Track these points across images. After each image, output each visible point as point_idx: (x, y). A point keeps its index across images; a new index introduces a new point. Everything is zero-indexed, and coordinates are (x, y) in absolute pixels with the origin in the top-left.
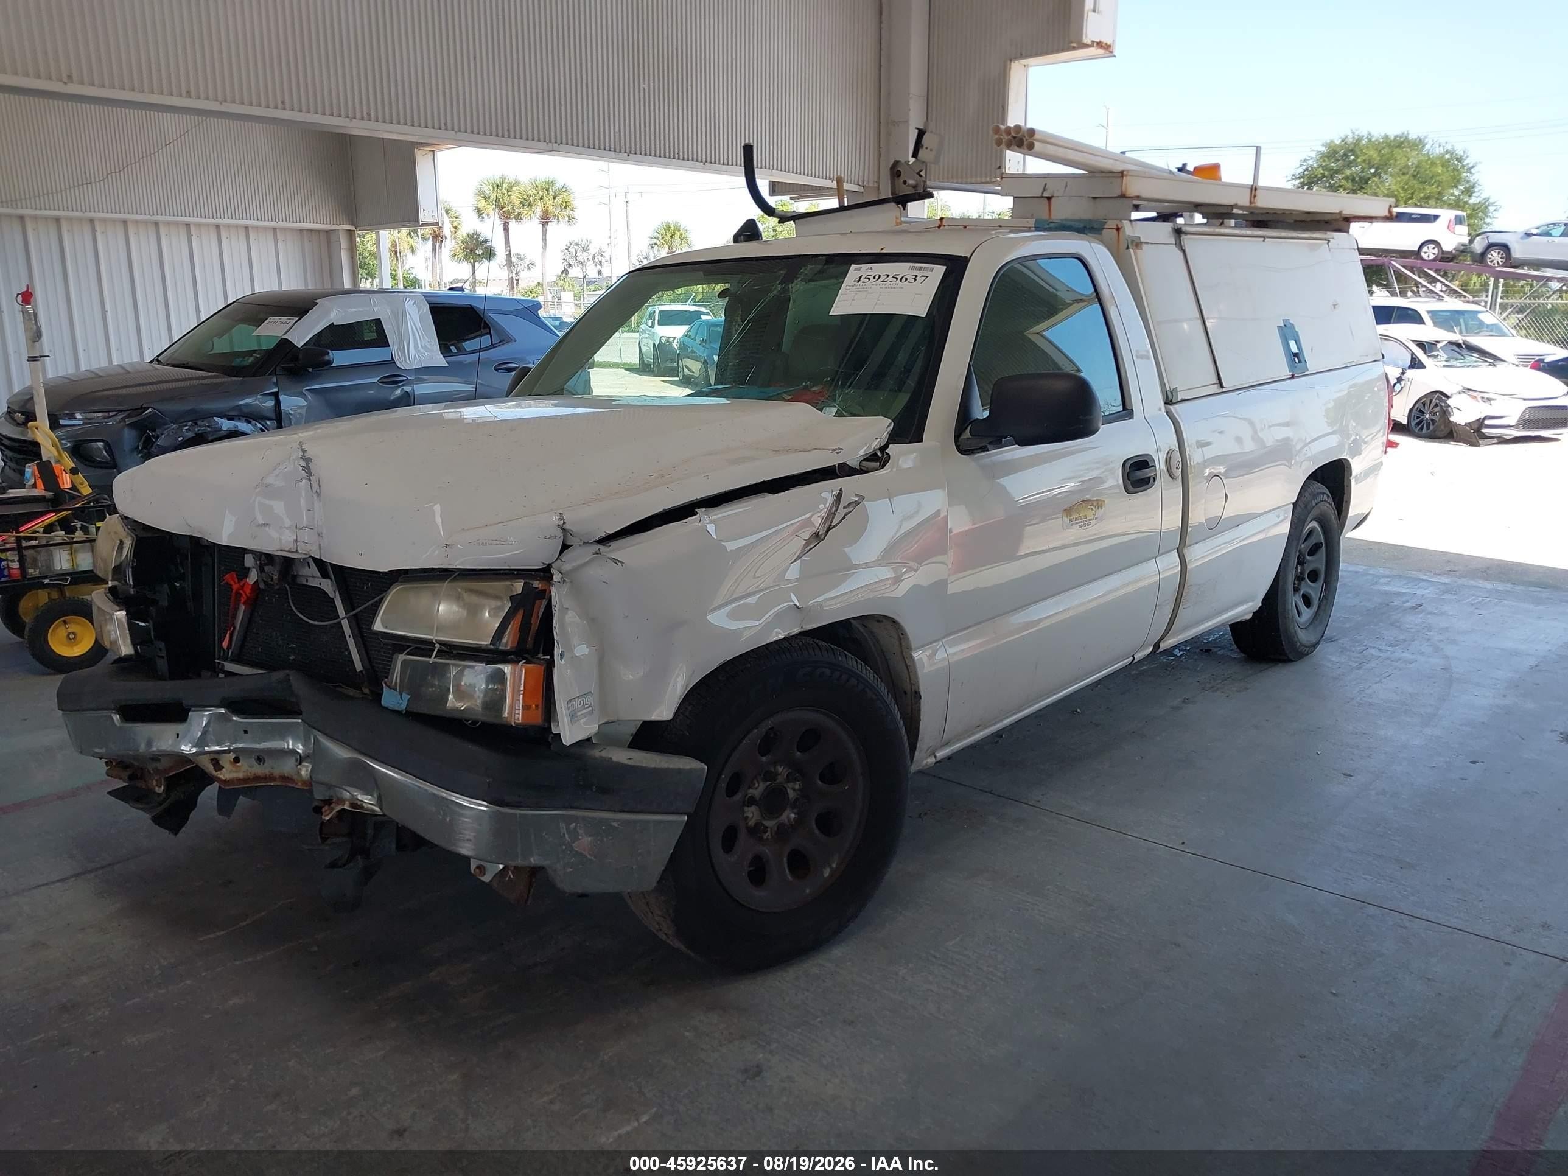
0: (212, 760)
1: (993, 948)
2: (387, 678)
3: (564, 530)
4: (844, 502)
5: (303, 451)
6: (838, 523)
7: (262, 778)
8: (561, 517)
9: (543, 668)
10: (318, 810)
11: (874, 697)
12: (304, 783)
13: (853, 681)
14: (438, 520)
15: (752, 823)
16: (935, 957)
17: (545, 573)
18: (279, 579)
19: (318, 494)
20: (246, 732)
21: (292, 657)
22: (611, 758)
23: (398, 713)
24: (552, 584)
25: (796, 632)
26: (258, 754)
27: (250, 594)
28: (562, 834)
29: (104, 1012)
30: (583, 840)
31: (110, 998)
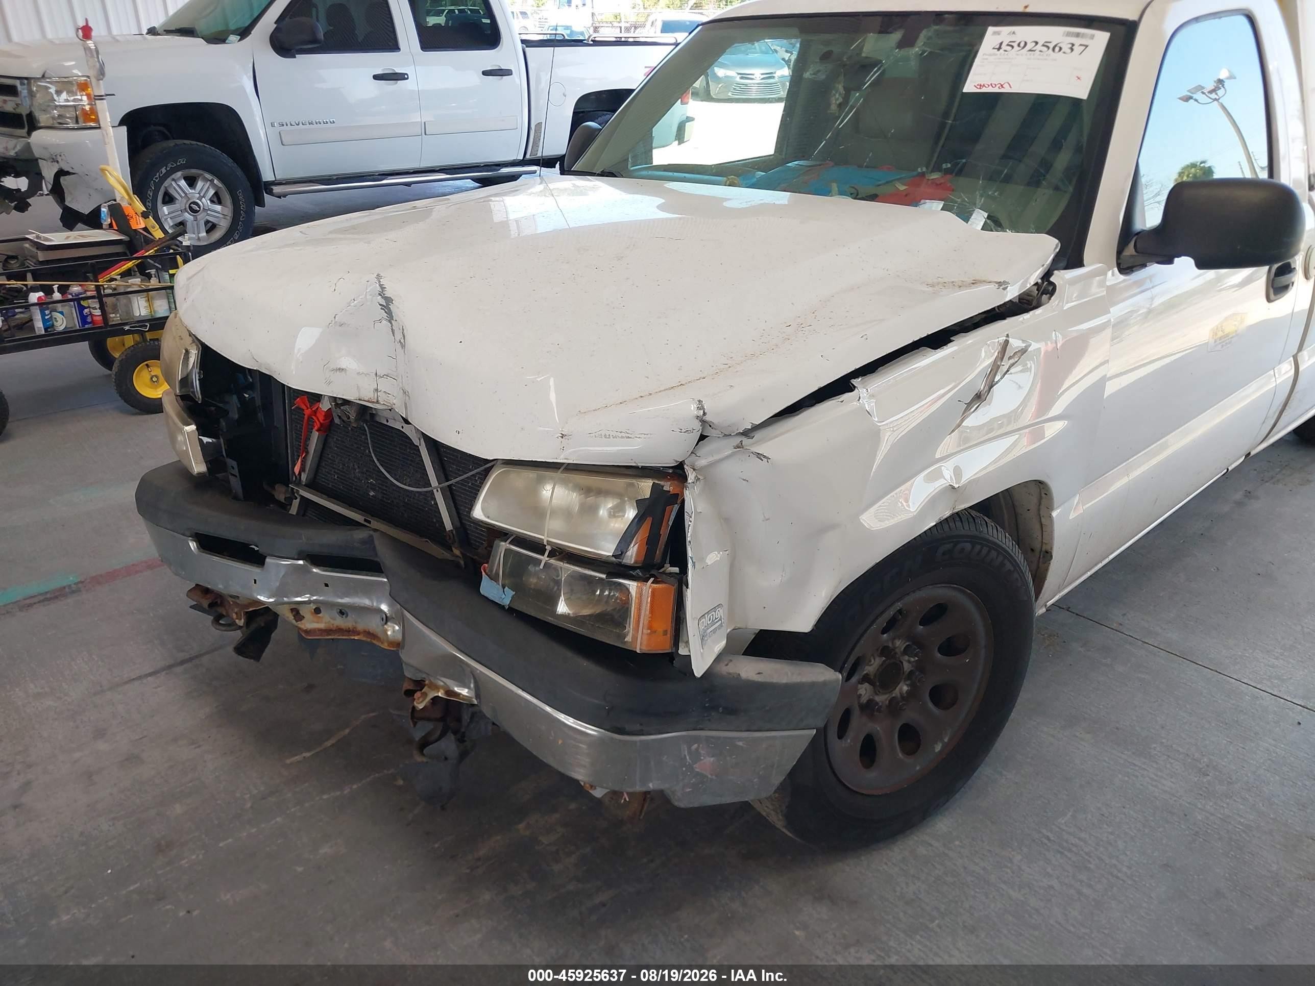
0: (292, 610)
1: (1110, 830)
2: (487, 563)
3: (703, 422)
4: (1009, 353)
5: (382, 288)
6: (1001, 378)
7: (346, 631)
8: (701, 406)
9: (673, 588)
10: (410, 693)
11: (1012, 569)
12: (391, 643)
13: (994, 554)
14: (553, 396)
15: (864, 700)
16: (1048, 839)
17: (678, 472)
18: (356, 420)
19: (403, 346)
20: (327, 585)
21: (372, 493)
22: (739, 674)
23: (501, 607)
24: (686, 487)
25: (948, 515)
26: (340, 608)
27: (324, 420)
28: (683, 755)
29: (198, 856)
30: (705, 761)
31: (203, 836)
